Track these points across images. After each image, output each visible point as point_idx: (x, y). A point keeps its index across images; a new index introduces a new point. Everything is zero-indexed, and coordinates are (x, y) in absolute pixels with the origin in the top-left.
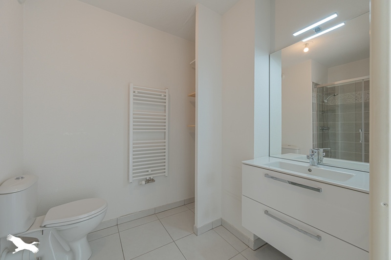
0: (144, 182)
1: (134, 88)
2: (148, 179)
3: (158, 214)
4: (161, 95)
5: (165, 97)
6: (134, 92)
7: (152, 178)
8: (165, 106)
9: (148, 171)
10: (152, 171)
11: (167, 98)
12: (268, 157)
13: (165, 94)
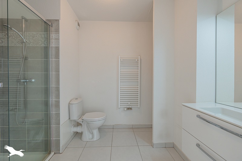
0: (126, 109)
1: (121, 58)
2: (128, 107)
3: (134, 129)
4: (135, 60)
5: (138, 61)
6: (121, 60)
7: (130, 107)
8: (138, 66)
9: (128, 103)
10: (130, 103)
11: (139, 61)
12: (215, 103)
13: (138, 59)
